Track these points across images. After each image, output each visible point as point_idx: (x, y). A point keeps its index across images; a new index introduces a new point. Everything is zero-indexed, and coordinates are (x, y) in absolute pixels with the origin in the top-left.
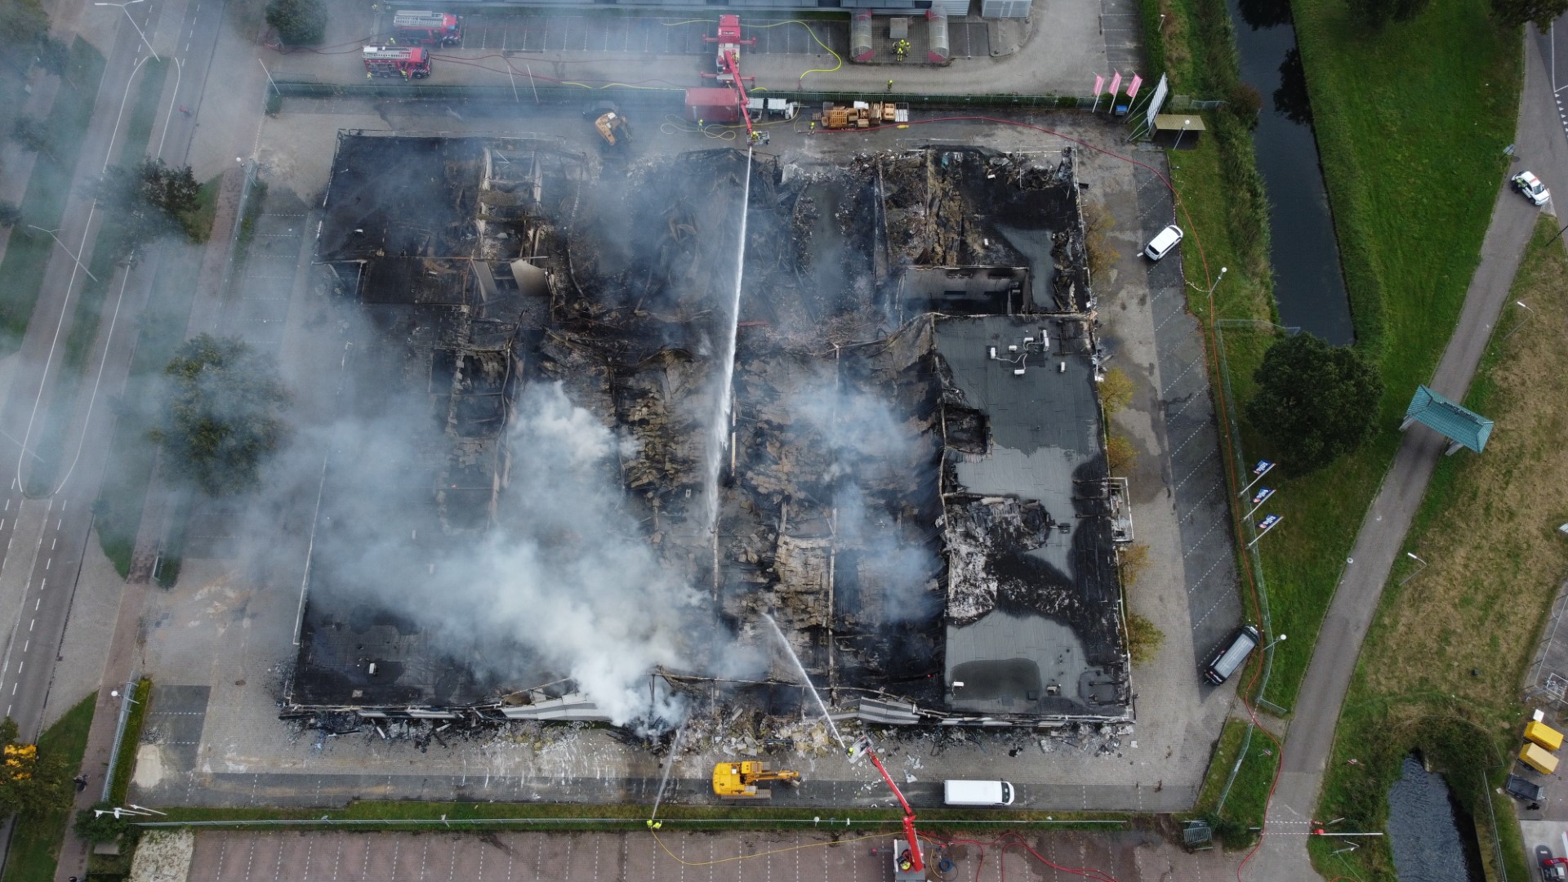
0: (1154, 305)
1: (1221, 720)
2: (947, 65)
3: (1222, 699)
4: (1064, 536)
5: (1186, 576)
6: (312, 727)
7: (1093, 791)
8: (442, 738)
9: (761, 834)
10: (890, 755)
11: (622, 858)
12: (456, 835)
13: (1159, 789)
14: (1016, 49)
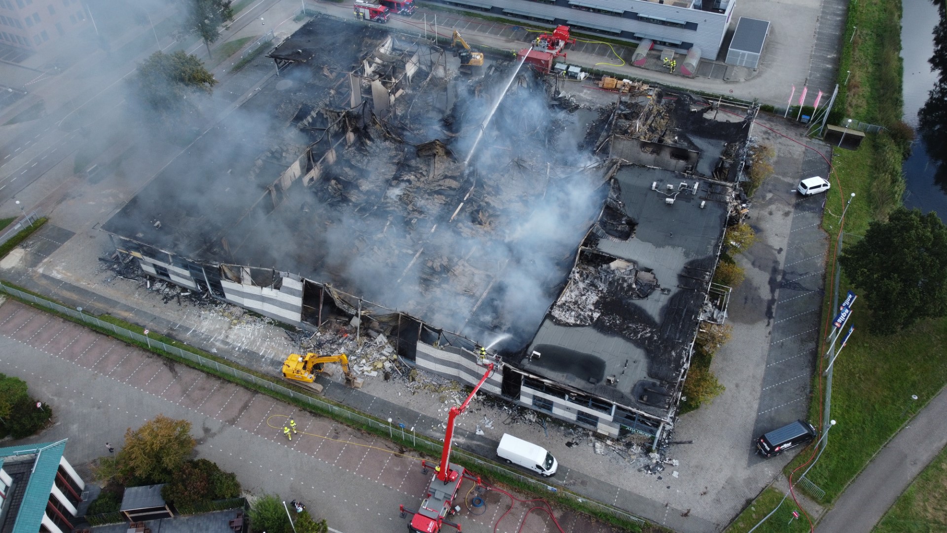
0: (794, 219)
2: (693, 78)
3: (767, 471)
4: (663, 296)
5: (764, 378)
6: (113, 270)
7: (624, 494)
8: (181, 300)
13: (686, 515)
14: (742, 80)
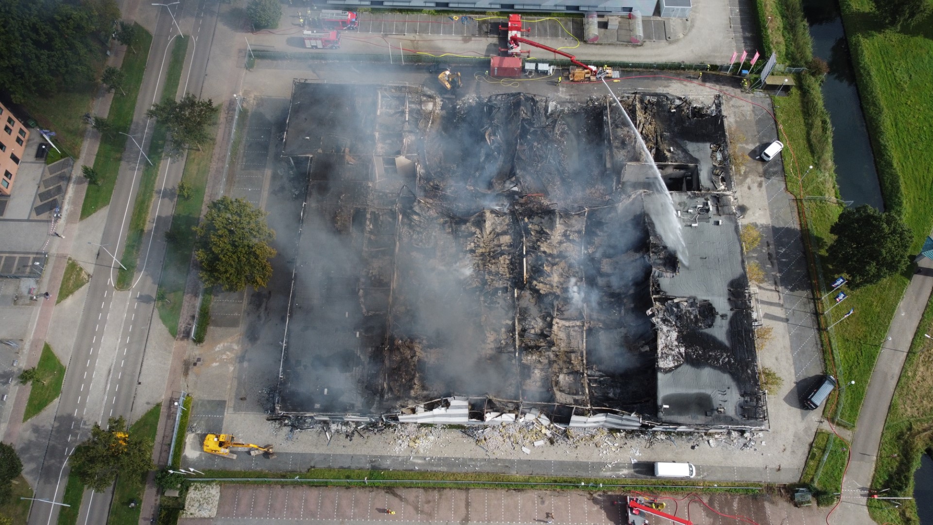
0: (767, 187)
1: (814, 430)
2: (641, 45)
4: (724, 321)
5: (791, 346)
6: (285, 425)
7: (741, 470)
8: (361, 433)
9: (548, 492)
10: (621, 447)
11: (468, 504)
12: (371, 489)
13: (779, 470)
14: (681, 36)
